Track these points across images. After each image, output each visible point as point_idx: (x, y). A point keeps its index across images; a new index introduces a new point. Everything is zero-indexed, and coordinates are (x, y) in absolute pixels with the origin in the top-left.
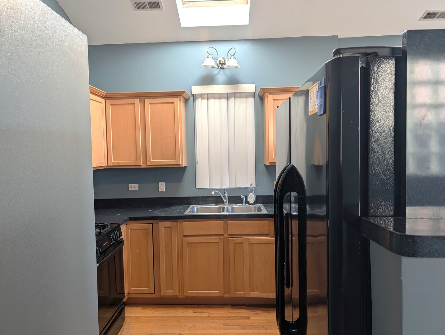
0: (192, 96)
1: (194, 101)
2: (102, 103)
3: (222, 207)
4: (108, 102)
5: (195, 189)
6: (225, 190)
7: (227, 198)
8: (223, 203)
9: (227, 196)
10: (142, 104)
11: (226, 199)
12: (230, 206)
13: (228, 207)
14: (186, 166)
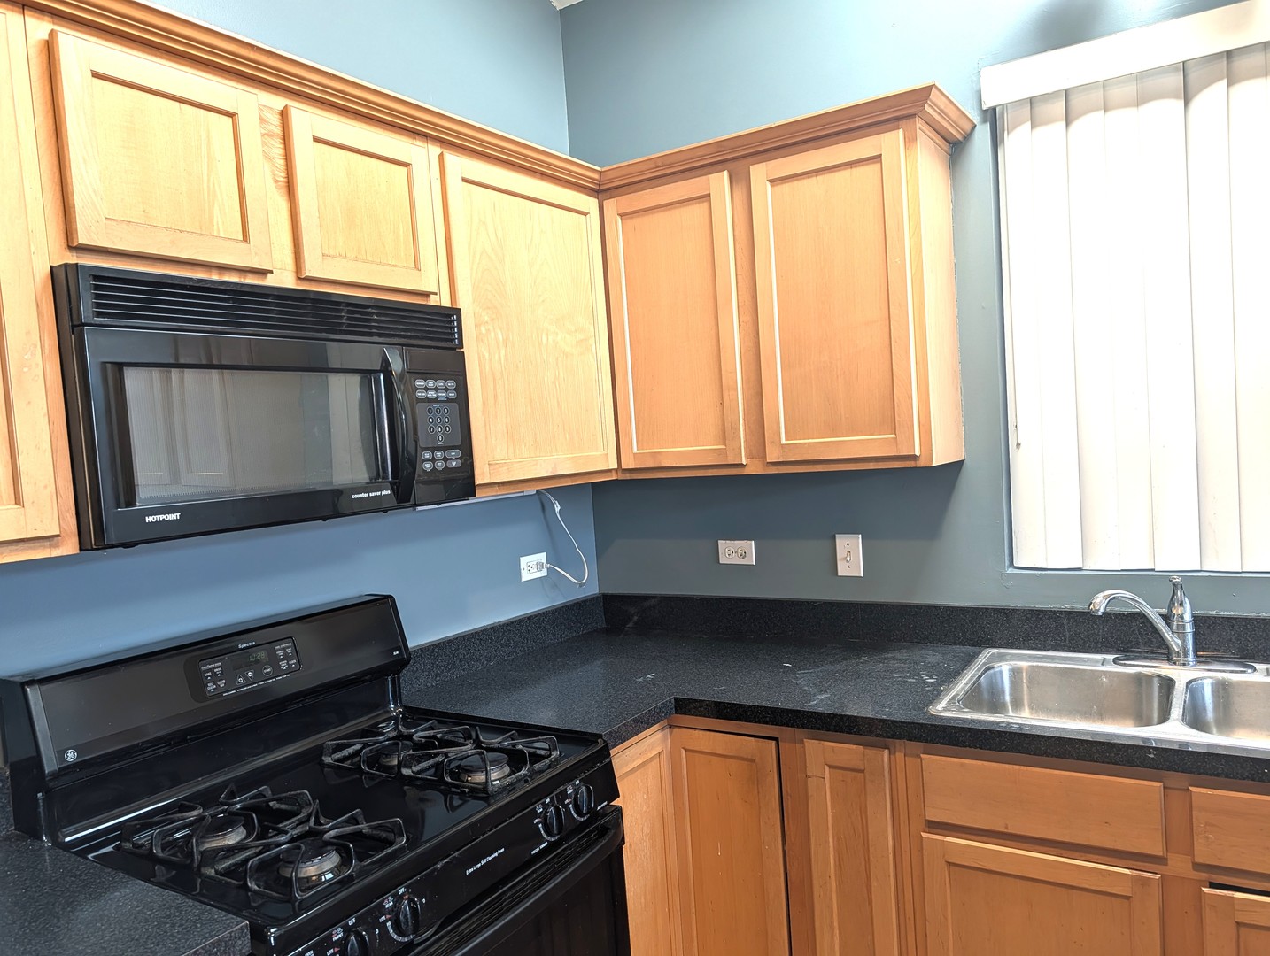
0: (984, 121)
1: (996, 142)
2: (585, 214)
3: (1158, 676)
4: (611, 206)
5: (1010, 571)
6: (1175, 585)
7: (1189, 628)
8: (1162, 651)
9: (1188, 617)
10: (740, 194)
11: (1181, 633)
12: (1208, 676)
13: (1195, 680)
14: (961, 463)
